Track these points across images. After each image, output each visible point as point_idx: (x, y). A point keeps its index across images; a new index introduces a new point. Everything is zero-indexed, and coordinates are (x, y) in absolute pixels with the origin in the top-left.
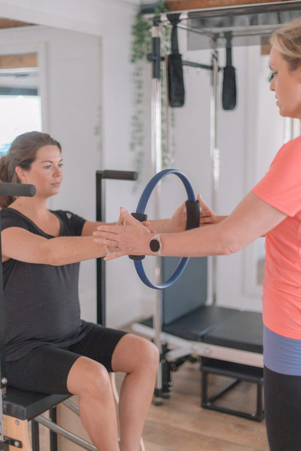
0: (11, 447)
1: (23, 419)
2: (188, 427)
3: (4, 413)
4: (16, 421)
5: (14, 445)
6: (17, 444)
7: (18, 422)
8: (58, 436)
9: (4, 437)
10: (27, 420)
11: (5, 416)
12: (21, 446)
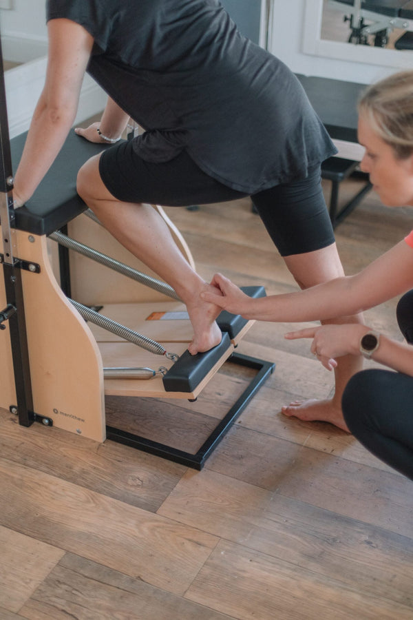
0: (23, 272)
1: (40, 234)
2: (236, 239)
3: (12, 226)
4: (29, 237)
5: (28, 269)
6: (33, 267)
7: (33, 237)
8: (70, 251)
9: (14, 258)
10: (45, 235)
11: (13, 231)
12: (38, 270)
